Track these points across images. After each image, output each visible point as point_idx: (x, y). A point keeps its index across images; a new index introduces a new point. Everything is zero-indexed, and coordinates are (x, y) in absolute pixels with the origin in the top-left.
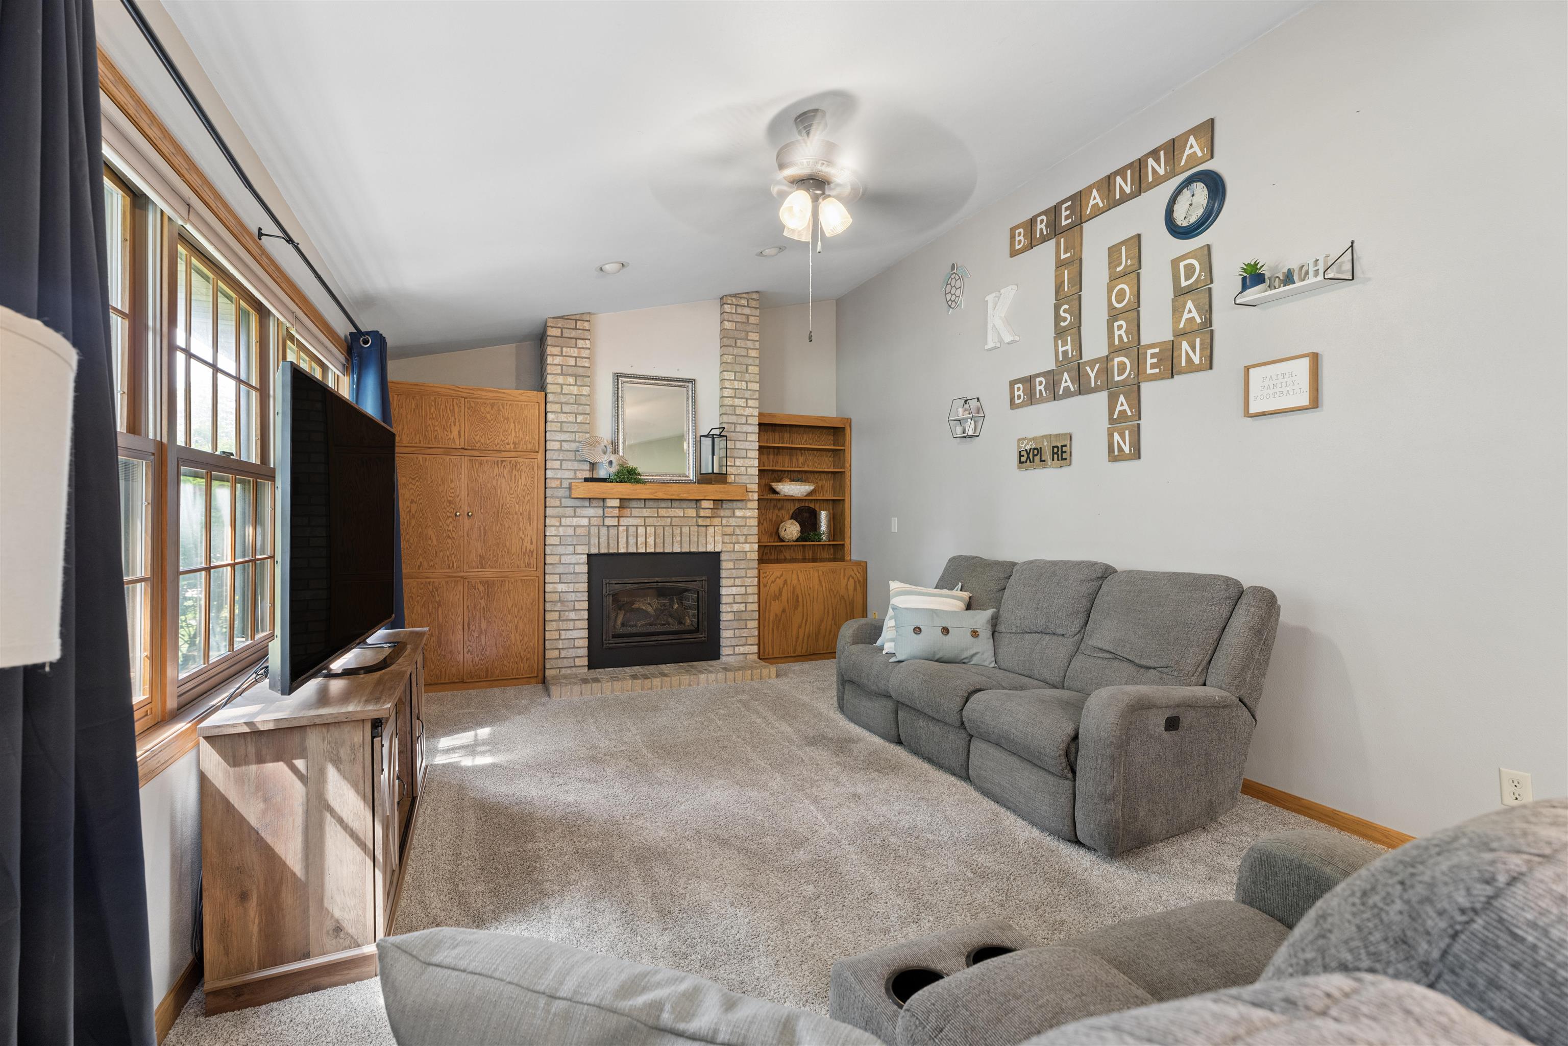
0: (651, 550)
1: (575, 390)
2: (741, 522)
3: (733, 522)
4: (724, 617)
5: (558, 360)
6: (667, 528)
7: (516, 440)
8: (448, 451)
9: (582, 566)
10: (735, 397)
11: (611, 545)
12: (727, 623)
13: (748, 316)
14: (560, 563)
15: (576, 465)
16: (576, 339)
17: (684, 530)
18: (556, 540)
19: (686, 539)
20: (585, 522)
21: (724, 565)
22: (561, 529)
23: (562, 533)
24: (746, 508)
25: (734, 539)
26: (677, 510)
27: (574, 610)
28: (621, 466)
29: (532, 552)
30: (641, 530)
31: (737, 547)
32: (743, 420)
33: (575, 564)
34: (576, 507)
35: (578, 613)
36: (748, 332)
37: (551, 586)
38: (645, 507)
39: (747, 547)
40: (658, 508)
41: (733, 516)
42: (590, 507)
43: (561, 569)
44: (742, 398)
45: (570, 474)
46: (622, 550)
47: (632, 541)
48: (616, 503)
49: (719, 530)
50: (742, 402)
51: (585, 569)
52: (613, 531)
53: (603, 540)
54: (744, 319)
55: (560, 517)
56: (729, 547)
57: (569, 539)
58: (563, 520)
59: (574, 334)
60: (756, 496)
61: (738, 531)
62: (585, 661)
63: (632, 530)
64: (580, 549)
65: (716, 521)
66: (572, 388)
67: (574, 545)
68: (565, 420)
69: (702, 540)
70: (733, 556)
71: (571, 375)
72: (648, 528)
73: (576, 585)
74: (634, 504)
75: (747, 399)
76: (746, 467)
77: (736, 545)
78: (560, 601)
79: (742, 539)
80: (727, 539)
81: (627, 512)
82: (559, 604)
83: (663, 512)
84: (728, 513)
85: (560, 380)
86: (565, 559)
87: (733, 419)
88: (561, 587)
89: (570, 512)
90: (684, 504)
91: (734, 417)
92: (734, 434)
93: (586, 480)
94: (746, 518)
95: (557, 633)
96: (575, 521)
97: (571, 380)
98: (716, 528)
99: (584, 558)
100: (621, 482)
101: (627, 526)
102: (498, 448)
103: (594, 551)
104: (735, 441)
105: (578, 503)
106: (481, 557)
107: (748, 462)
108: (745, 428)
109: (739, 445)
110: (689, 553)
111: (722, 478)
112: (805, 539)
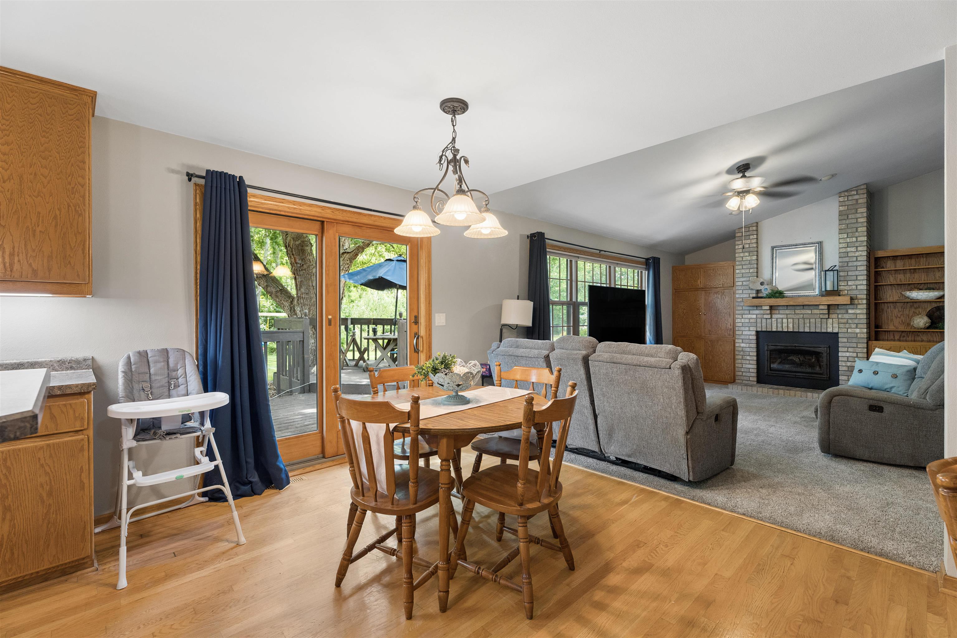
0: (791, 330)
1: (749, 258)
2: (853, 316)
3: (846, 316)
4: (841, 368)
5: (740, 246)
6: (800, 320)
7: (723, 283)
8: (697, 289)
9: (753, 336)
10: (848, 247)
11: (768, 327)
12: (842, 372)
13: (857, 200)
14: (742, 334)
15: (750, 291)
16: (749, 235)
17: (811, 320)
18: (740, 325)
19: (813, 325)
20: (754, 316)
21: (840, 340)
22: (742, 319)
23: (743, 321)
24: (856, 309)
25: (847, 326)
26: (807, 311)
27: (749, 355)
28: (772, 290)
29: (731, 329)
30: (785, 320)
31: (849, 330)
32: (855, 259)
33: (749, 335)
34: (749, 310)
35: (751, 357)
36: (857, 209)
37: (738, 344)
38: (787, 309)
39: (858, 331)
40: (795, 310)
41: (847, 313)
42: (757, 309)
43: (743, 337)
44: (853, 247)
45: (748, 296)
46: (774, 330)
47: (779, 325)
48: (768, 308)
49: (836, 321)
50: (853, 249)
51: (755, 337)
52: (768, 321)
53: (764, 324)
54: (854, 202)
55: (742, 315)
56: (844, 330)
57: (747, 324)
58: (744, 316)
59: (748, 233)
60: (865, 302)
61: (850, 321)
62: (755, 379)
63: (779, 320)
64: (752, 329)
65: (834, 316)
66: (747, 257)
67: (749, 327)
68: (744, 272)
69: (824, 326)
70: (846, 335)
71: (747, 252)
72: (789, 320)
73: (750, 345)
74: (780, 308)
75: (857, 247)
76: (857, 286)
77: (849, 329)
78: (742, 351)
79: (854, 326)
80: (841, 326)
81: (774, 312)
82: (742, 352)
83: (797, 312)
84: (843, 311)
85: (742, 255)
86: (744, 333)
87: (847, 259)
88: (742, 345)
89: (747, 312)
90: (812, 307)
91: (848, 258)
92: (847, 268)
93: (753, 298)
94: (857, 314)
95: (741, 365)
96: (749, 316)
97: (747, 254)
98: (834, 320)
99: (754, 333)
100: (769, 298)
101: (777, 319)
102: (716, 286)
103: (759, 329)
104: (847, 271)
105: (751, 308)
106: (710, 331)
107: (857, 283)
108: (855, 264)
109: (850, 273)
110: (815, 332)
111: (835, 293)
112: (936, 328)
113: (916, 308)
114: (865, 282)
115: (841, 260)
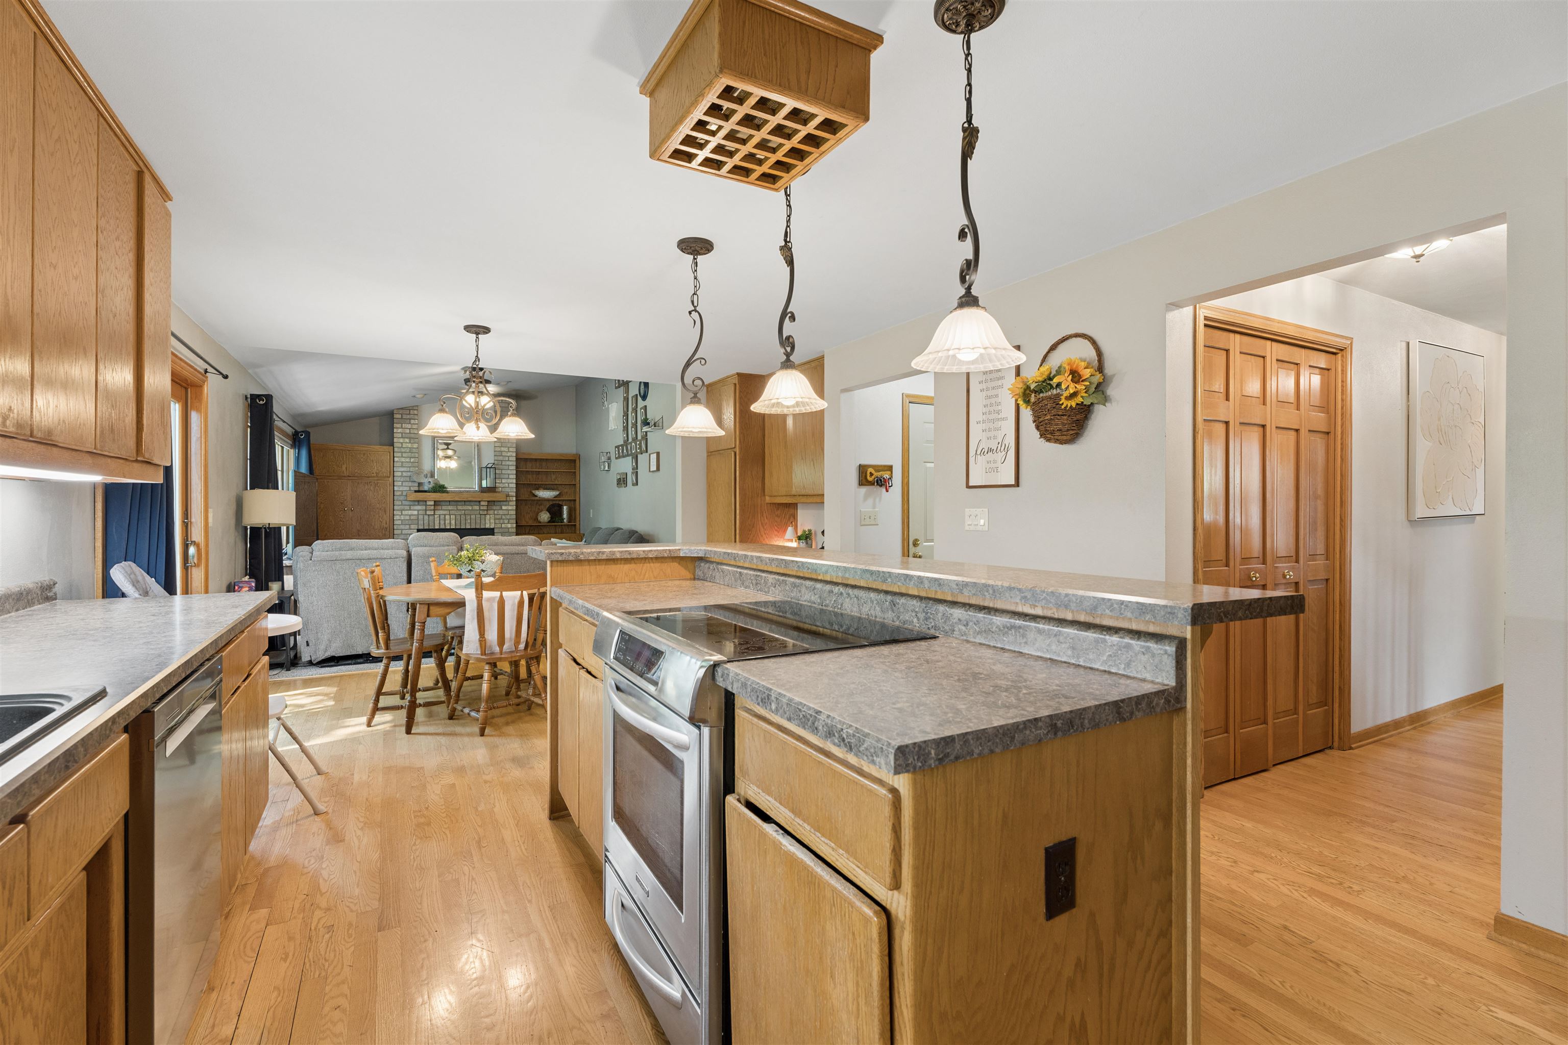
0: (453, 527)
1: (410, 445)
2: (506, 512)
3: (501, 512)
5: (400, 430)
6: (462, 516)
7: (378, 472)
8: (340, 477)
10: (502, 447)
11: (431, 525)
14: (402, 534)
15: (410, 484)
16: (410, 419)
18: (400, 522)
19: (473, 521)
20: (416, 513)
21: (496, 535)
23: (403, 519)
24: (508, 505)
25: (502, 521)
26: (468, 506)
28: (434, 484)
30: (447, 517)
31: (503, 526)
32: (507, 459)
34: (410, 505)
38: (449, 505)
39: (509, 526)
40: (459, 505)
41: (501, 509)
44: (506, 447)
45: (408, 489)
46: (437, 527)
47: (442, 522)
48: (432, 503)
49: (493, 517)
50: (506, 449)
52: (431, 518)
53: (426, 522)
55: (402, 510)
56: (499, 526)
57: (407, 522)
58: (403, 512)
59: (408, 417)
60: (514, 499)
61: (504, 517)
63: (442, 517)
64: (413, 526)
65: (491, 512)
66: (408, 444)
67: (410, 525)
69: (483, 521)
70: (501, 530)
71: (407, 438)
72: (452, 516)
74: (443, 503)
76: (508, 483)
79: (506, 521)
80: (497, 521)
81: (439, 507)
83: (459, 507)
84: (498, 508)
85: (401, 440)
86: (405, 532)
87: (501, 458)
89: (408, 508)
90: (472, 504)
92: (502, 466)
93: (416, 491)
94: (508, 510)
96: (410, 512)
97: (407, 440)
98: (491, 515)
100: (432, 492)
101: (440, 515)
102: (367, 476)
103: (421, 527)
104: (501, 470)
105: (411, 503)
106: (358, 531)
107: (509, 481)
108: (508, 463)
109: (504, 472)
110: (476, 529)
111: (492, 490)
112: (554, 522)
113: (542, 506)
114: (514, 481)
115: (496, 458)
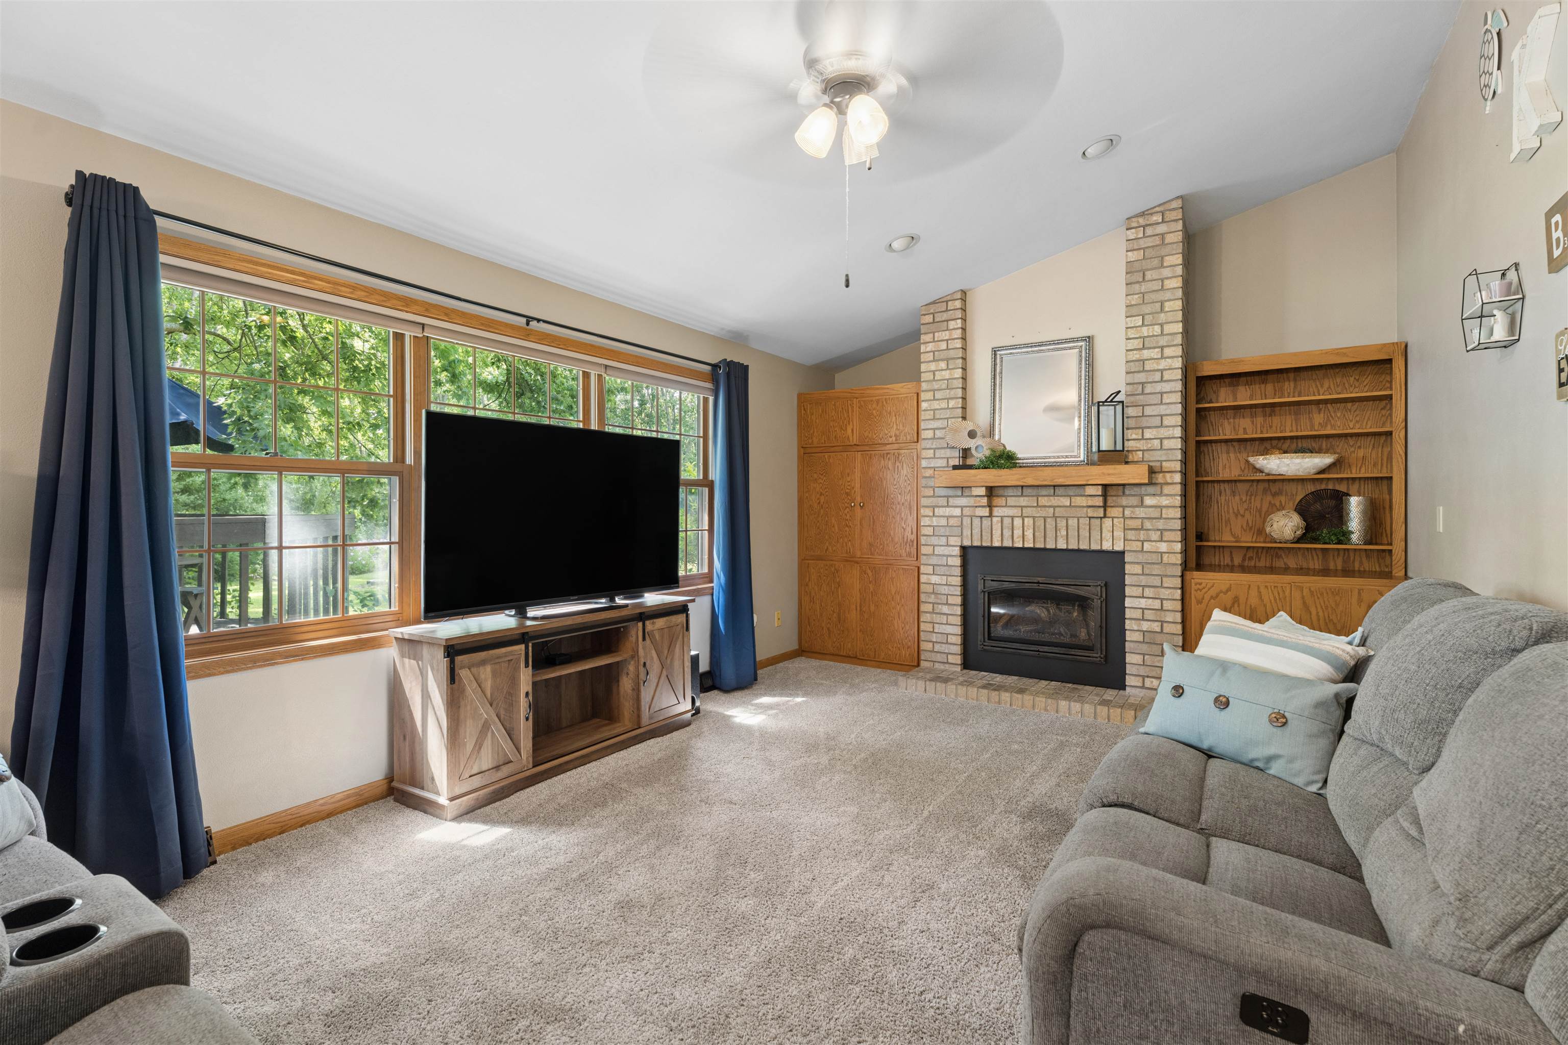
0: (1029, 544)
1: (947, 374)
2: (1155, 513)
3: (1140, 512)
4: (1129, 636)
5: (930, 347)
6: (1049, 520)
7: (897, 432)
8: (847, 448)
9: (955, 559)
10: (1144, 348)
11: (984, 538)
12: (1132, 645)
13: (1163, 235)
14: (934, 554)
15: (948, 453)
16: (947, 321)
17: (1070, 522)
18: (929, 531)
19: (1073, 533)
20: (957, 512)
21: (1128, 568)
22: (934, 519)
23: (935, 524)
24: (1161, 494)
25: (1142, 535)
26: (1061, 499)
27: (947, 604)
28: (993, 450)
29: (913, 542)
30: (1018, 522)
31: (1147, 546)
32: (1157, 376)
33: (948, 556)
34: (948, 497)
35: (951, 607)
36: (1162, 257)
37: (925, 576)
38: (1022, 495)
39: (1163, 547)
40: (1038, 496)
41: (1142, 504)
42: (962, 495)
43: (934, 560)
44: (1155, 348)
45: (944, 462)
46: (997, 544)
47: (1007, 533)
48: (982, 491)
49: (1120, 523)
50: (1155, 353)
51: (958, 561)
52: (985, 522)
53: (976, 531)
54: (1157, 240)
55: (934, 507)
56: (1136, 546)
57: (942, 530)
58: (936, 510)
59: (945, 316)
60: (1178, 478)
61: (1148, 525)
62: (958, 660)
63: (1007, 521)
64: (953, 540)
65: (1116, 512)
66: (943, 373)
67: (947, 536)
68: (938, 407)
69: (1096, 535)
70: (1141, 558)
71: (942, 360)
72: (1026, 520)
73: (950, 578)
74: (1010, 492)
75: (1162, 348)
76: (1161, 439)
77: (1145, 544)
78: (933, 593)
79: (1155, 536)
80: (1131, 535)
81: (997, 501)
82: (933, 596)
83: (1043, 501)
84: (1134, 501)
85: (933, 366)
86: (938, 550)
87: (1141, 377)
88: (935, 579)
89: (943, 501)
90: (1071, 491)
91: (1143, 374)
92: (1141, 397)
93: (955, 468)
94: (1161, 507)
95: (931, 625)
96: (948, 511)
97: (943, 365)
98: (1115, 520)
99: (957, 551)
100: (985, 468)
101: (1002, 517)
102: (882, 441)
103: (967, 543)
104: (1143, 406)
105: (950, 492)
106: (871, 544)
107: (1163, 432)
108: (1159, 387)
109: (1149, 411)
110: (1079, 551)
111: (1117, 456)
112: (1315, 540)
113: (1274, 495)
114: (1178, 432)
115: (1130, 378)
